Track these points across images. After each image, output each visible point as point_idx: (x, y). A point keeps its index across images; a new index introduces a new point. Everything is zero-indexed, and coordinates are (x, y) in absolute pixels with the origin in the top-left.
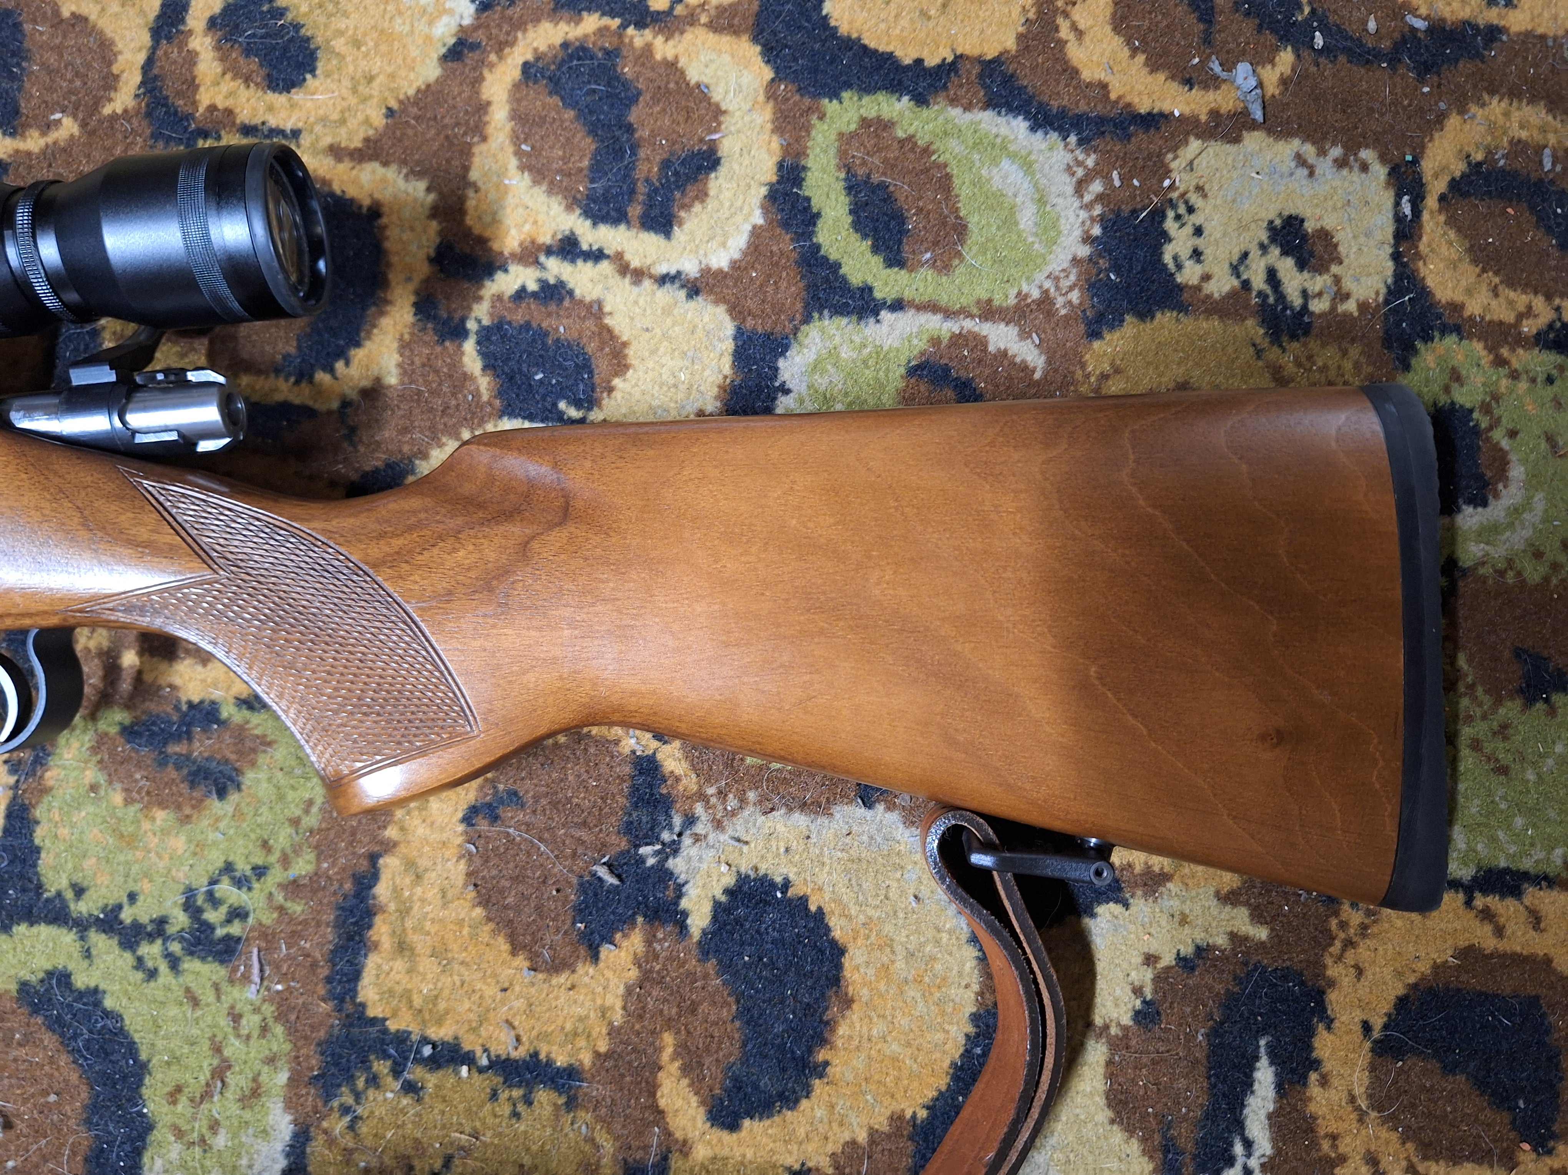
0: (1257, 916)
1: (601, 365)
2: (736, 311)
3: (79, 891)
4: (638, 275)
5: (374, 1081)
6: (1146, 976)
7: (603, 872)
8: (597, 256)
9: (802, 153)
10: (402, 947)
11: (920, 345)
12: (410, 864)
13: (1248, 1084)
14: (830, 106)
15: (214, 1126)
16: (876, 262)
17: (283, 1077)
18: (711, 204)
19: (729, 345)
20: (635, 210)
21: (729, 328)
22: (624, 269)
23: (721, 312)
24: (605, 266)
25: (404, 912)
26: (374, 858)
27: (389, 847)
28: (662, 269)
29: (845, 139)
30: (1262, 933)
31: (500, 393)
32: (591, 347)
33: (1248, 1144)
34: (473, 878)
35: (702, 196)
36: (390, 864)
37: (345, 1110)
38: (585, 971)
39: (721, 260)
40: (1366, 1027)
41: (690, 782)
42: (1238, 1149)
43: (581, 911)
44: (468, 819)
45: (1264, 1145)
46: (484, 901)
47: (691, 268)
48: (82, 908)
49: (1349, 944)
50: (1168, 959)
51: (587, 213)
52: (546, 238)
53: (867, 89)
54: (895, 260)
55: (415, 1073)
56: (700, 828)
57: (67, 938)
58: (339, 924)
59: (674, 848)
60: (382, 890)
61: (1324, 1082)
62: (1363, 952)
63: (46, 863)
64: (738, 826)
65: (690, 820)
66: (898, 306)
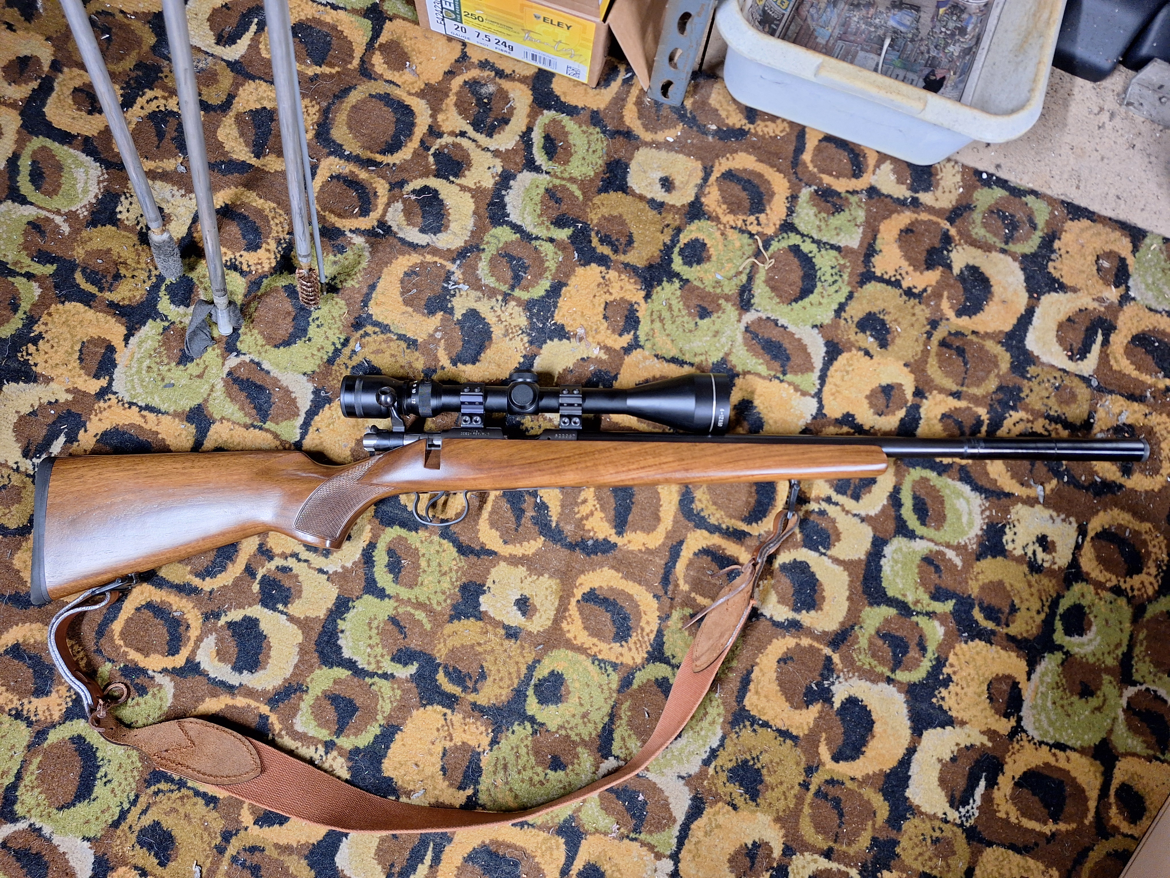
0: (990, 740)
1: (833, 538)
2: (874, 529)
3: (674, 657)
4: (847, 512)
5: (745, 726)
6: (956, 749)
7: (814, 686)
8: (837, 504)
9: (901, 484)
10: (757, 693)
11: (926, 552)
12: (761, 670)
13: (978, 785)
14: (912, 470)
15: (701, 729)
16: (918, 523)
17: (721, 720)
18: (872, 494)
19: (871, 540)
20: (849, 492)
21: (871, 534)
22: (843, 510)
23: (870, 529)
24: (838, 508)
25: (758, 683)
26: (752, 666)
27: (757, 664)
28: (855, 512)
29: (915, 483)
30: (990, 745)
31: (804, 541)
32: (831, 531)
33: (974, 801)
34: (777, 678)
35: (870, 492)
36: (756, 669)
37: (736, 733)
38: (804, 711)
39: (872, 513)
40: (1013, 778)
41: (840, 666)
42: (971, 801)
43: (805, 695)
44: (778, 662)
45: (978, 802)
46: (780, 685)
47: (863, 514)
48: (673, 661)
49: (1013, 753)
50: (962, 746)
51: (836, 490)
52: (823, 496)
53: (924, 467)
54: (923, 523)
55: (756, 727)
56: (841, 680)
57: (669, 669)
58: (741, 682)
59: (833, 683)
60: (753, 676)
61: (999, 789)
62: (1017, 756)
63: (666, 646)
64: (851, 682)
65: (838, 677)
66: (922, 538)
